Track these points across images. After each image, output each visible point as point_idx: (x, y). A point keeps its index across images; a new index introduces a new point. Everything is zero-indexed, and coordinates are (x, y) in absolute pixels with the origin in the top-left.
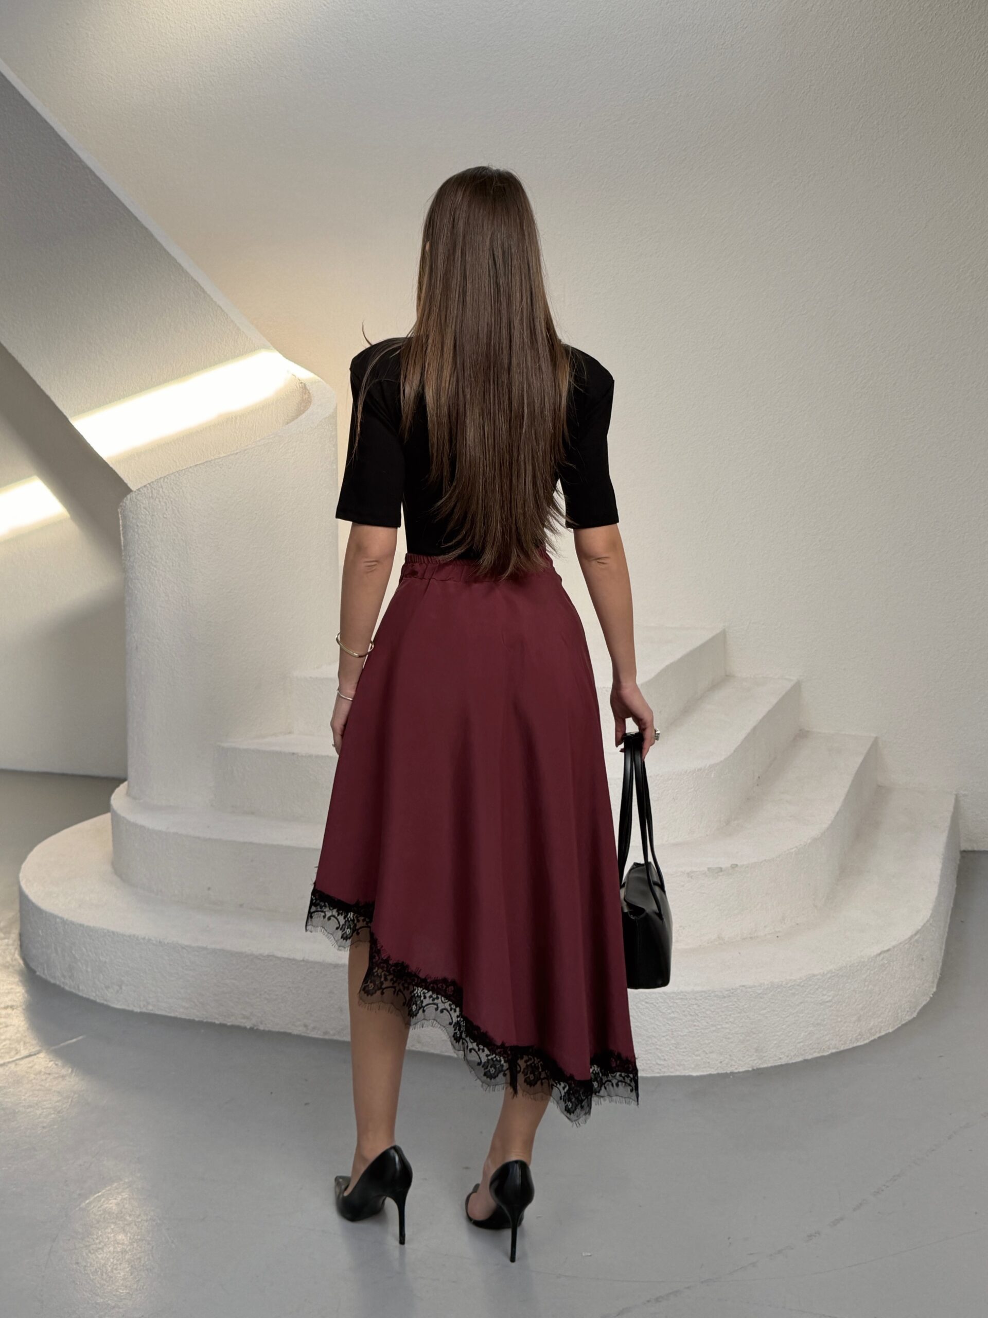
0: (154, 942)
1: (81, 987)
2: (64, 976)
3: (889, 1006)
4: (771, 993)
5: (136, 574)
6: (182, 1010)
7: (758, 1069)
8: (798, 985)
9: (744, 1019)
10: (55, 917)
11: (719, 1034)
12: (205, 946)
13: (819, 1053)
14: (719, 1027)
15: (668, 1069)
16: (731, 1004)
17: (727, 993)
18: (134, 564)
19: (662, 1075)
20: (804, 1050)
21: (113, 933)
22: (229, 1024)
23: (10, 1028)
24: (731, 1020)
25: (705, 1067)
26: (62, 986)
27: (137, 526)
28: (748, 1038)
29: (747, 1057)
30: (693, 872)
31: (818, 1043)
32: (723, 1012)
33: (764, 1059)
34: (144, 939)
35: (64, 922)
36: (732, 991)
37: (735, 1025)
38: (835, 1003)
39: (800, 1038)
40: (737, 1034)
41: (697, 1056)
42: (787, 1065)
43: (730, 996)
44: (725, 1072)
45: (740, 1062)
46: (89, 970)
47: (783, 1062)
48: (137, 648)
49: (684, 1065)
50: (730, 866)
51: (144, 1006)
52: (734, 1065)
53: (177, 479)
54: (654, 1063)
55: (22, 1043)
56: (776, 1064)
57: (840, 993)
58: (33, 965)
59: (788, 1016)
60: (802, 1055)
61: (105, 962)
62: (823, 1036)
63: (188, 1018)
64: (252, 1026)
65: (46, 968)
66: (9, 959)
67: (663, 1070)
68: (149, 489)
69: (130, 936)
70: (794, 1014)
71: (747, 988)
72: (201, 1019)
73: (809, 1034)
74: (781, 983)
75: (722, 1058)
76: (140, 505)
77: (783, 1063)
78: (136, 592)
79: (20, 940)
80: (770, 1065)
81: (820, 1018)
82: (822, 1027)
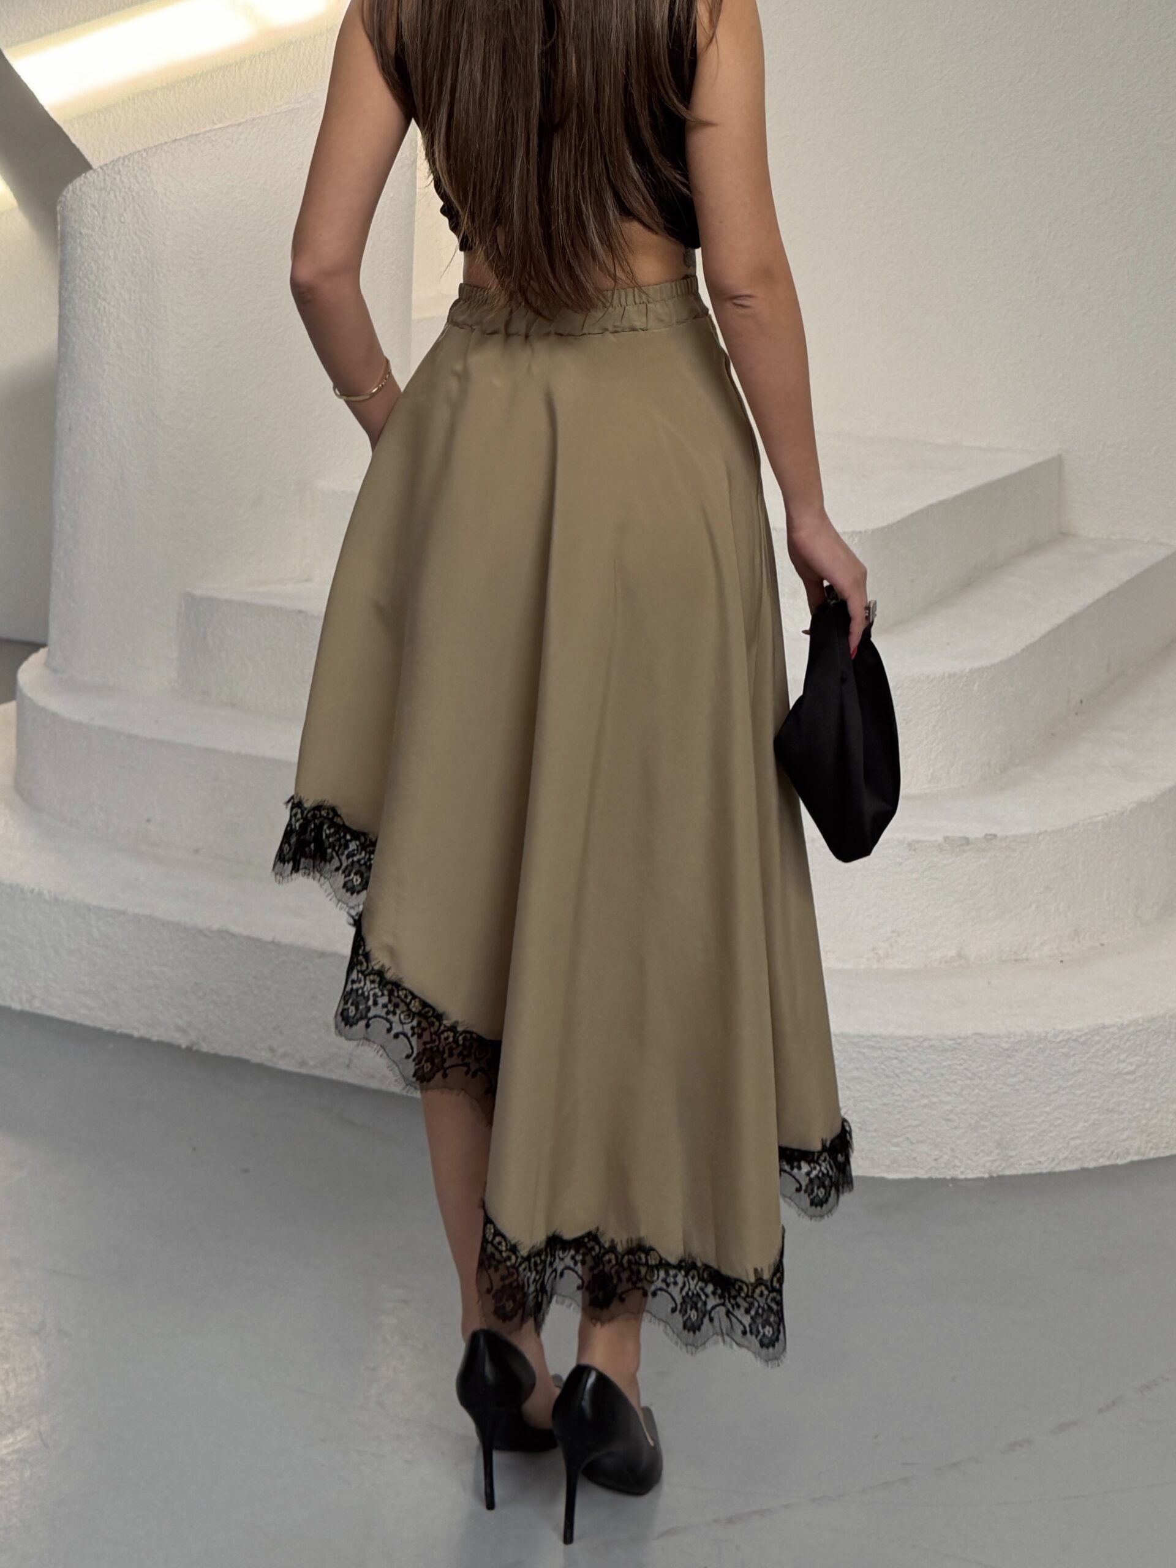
7: (999, 1177)
9: (977, 1091)
11: (934, 1112)
13: (1109, 1158)
14: (935, 1100)
16: (955, 1062)
17: (950, 1043)
20: (1082, 1152)
24: (957, 1090)
25: (907, 1166)
27: (81, 234)
28: (983, 1123)
29: (981, 1155)
30: (919, 842)
31: (1108, 1142)
32: (942, 1075)
33: (1012, 1160)
36: (958, 1040)
37: (962, 1099)
38: (1141, 1076)
39: (1076, 1129)
40: (964, 1114)
42: (1051, 1174)
43: (955, 1049)
44: (941, 1176)
45: (969, 1162)
47: (1045, 1168)
50: (983, 836)
52: (959, 1167)
53: (144, 161)
56: (1032, 1172)
57: (1151, 1060)
59: (1056, 1092)
60: (1077, 1160)
62: (1117, 1131)
70: (1065, 1088)
71: (985, 1038)
73: (1093, 1124)
75: (936, 1153)
77: (1044, 1171)
80: (1020, 1172)
81: (1113, 1100)
82: (1116, 1116)
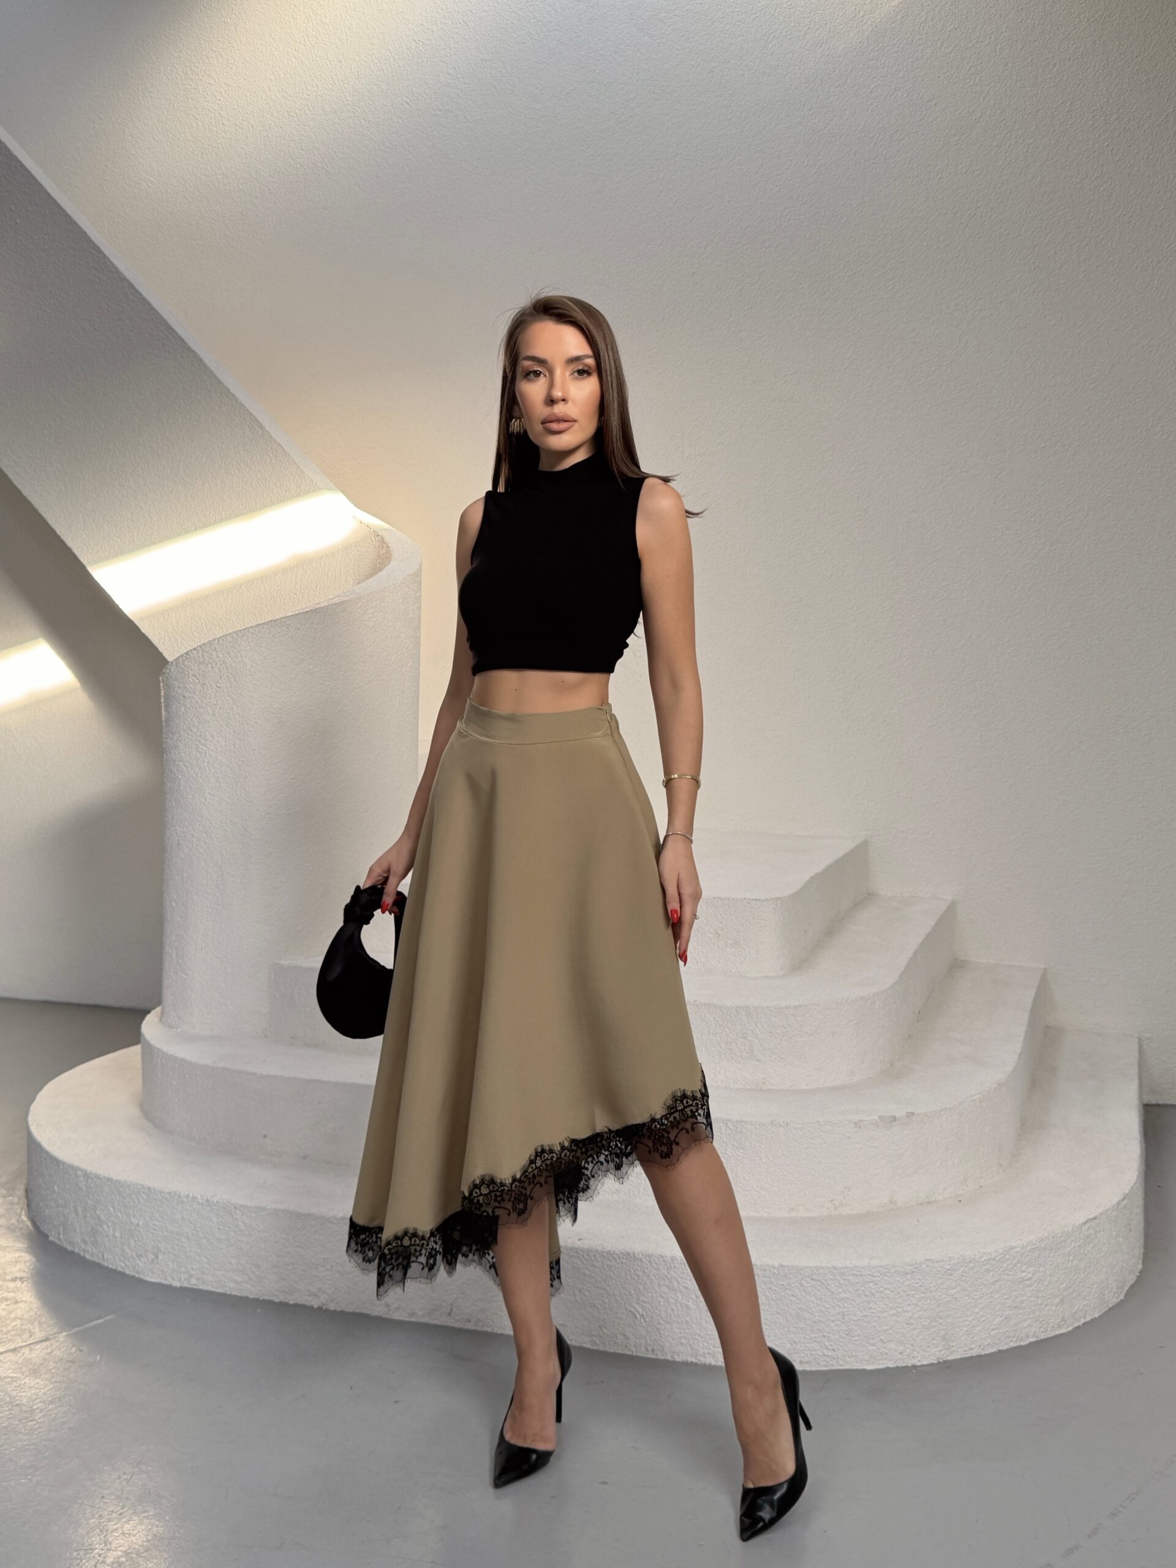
0: (200, 1201)
1: (105, 1257)
2: (85, 1242)
3: (1095, 1286)
4: (962, 1269)
5: (180, 755)
6: (232, 1285)
7: (945, 1362)
8: (994, 1259)
9: (929, 1301)
10: (75, 1169)
11: (899, 1319)
12: (263, 1205)
13: (1016, 1342)
14: (900, 1310)
15: (838, 1362)
16: (913, 1281)
17: (909, 1268)
18: (179, 742)
19: (829, 1368)
20: (999, 1339)
21: (149, 1189)
22: (292, 1302)
23: (21, 1305)
24: (915, 1302)
25: (881, 1359)
26: (82, 1254)
27: (184, 696)
28: (933, 1324)
29: (932, 1347)
30: (862, 1121)
31: (1016, 1331)
32: (904, 1291)
33: (952, 1349)
34: (187, 1196)
35: (87, 1175)
36: (916, 1266)
37: (918, 1308)
38: (1035, 1281)
39: (995, 1323)
40: (920, 1319)
41: (873, 1345)
43: (913, 1272)
44: (905, 1365)
45: (924, 1353)
46: (117, 1234)
47: (974, 1353)
48: (178, 845)
49: (856, 1356)
50: (905, 1114)
51: (185, 1279)
52: (917, 1357)
53: (235, 641)
54: (821, 1354)
55: (37, 1323)
56: (967, 1356)
57: (1041, 1269)
58: (45, 1228)
59: (981, 1297)
60: (997, 1344)
61: (138, 1225)
62: (1021, 1322)
63: (239, 1294)
64: (321, 1305)
65: (62, 1232)
66: (14, 1221)
67: (830, 1362)
68: (200, 652)
69: (169, 1193)
70: (987, 1294)
71: (933, 1262)
72: (257, 1297)
73: (1006, 1318)
74: (973, 1257)
75: (901, 1348)
76: (188, 672)
77: (974, 1355)
78: (180, 776)
79: (27, 1197)
80: (960, 1356)
81: (1018, 1300)
82: (1020, 1311)
